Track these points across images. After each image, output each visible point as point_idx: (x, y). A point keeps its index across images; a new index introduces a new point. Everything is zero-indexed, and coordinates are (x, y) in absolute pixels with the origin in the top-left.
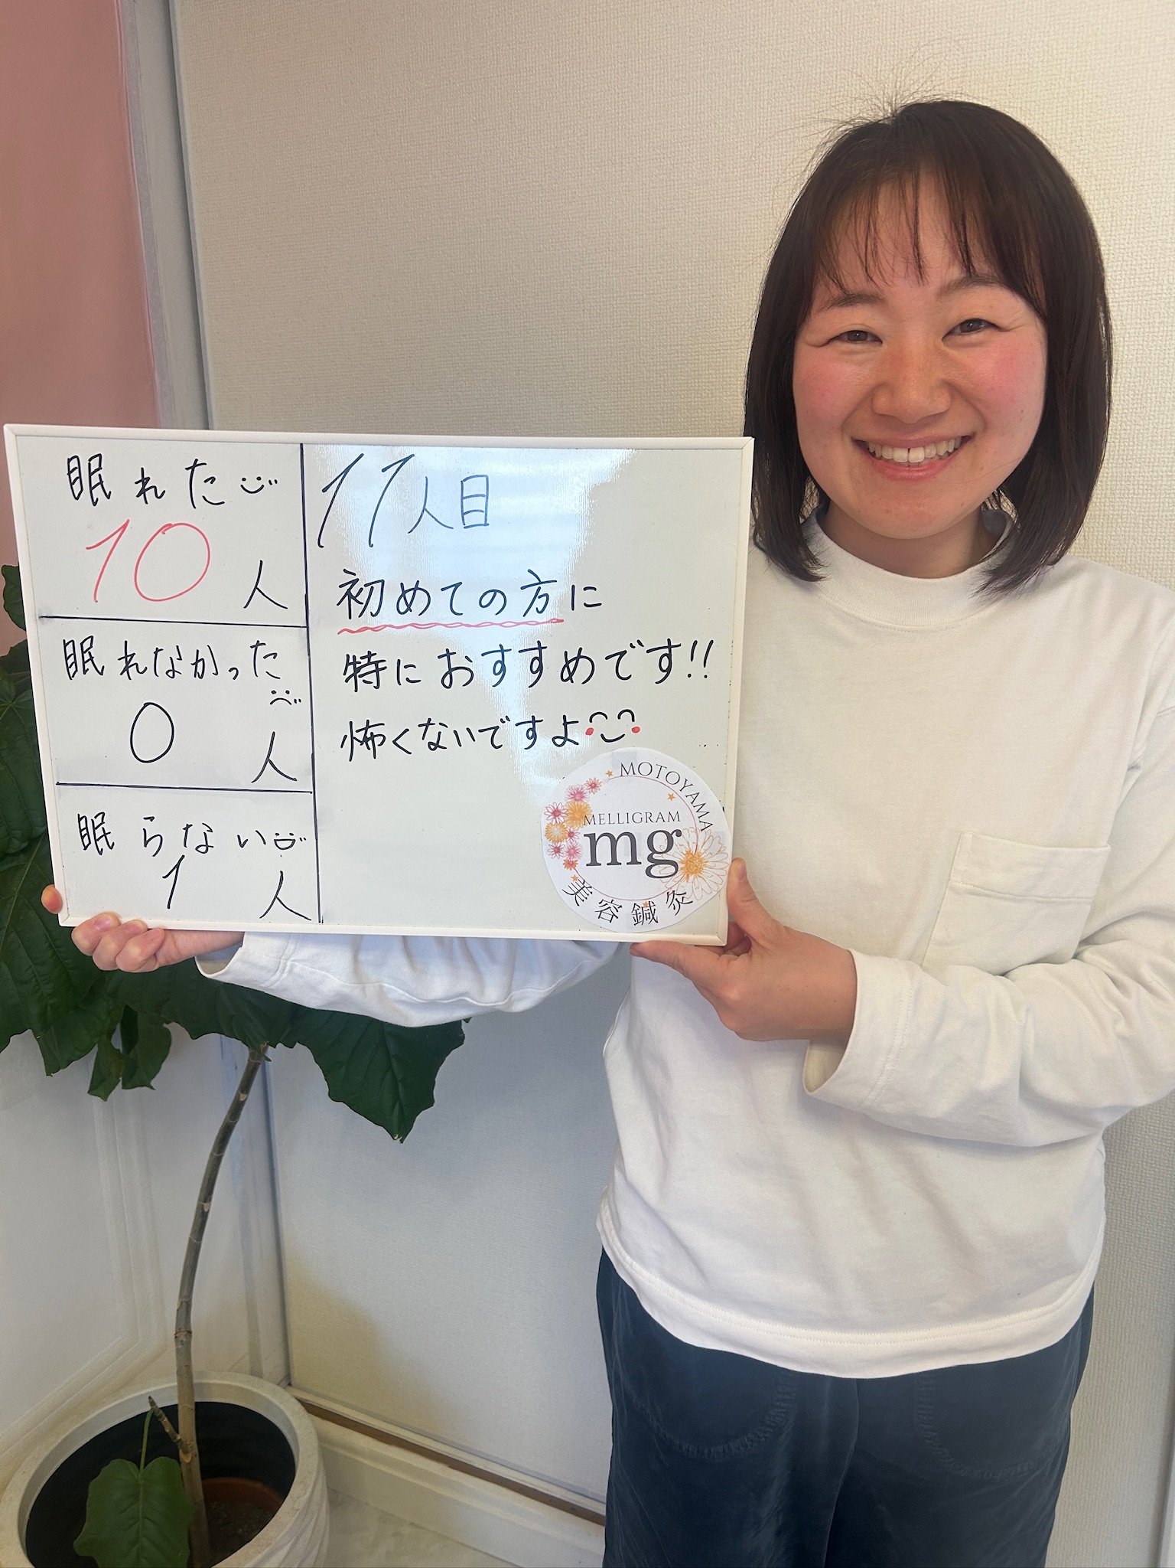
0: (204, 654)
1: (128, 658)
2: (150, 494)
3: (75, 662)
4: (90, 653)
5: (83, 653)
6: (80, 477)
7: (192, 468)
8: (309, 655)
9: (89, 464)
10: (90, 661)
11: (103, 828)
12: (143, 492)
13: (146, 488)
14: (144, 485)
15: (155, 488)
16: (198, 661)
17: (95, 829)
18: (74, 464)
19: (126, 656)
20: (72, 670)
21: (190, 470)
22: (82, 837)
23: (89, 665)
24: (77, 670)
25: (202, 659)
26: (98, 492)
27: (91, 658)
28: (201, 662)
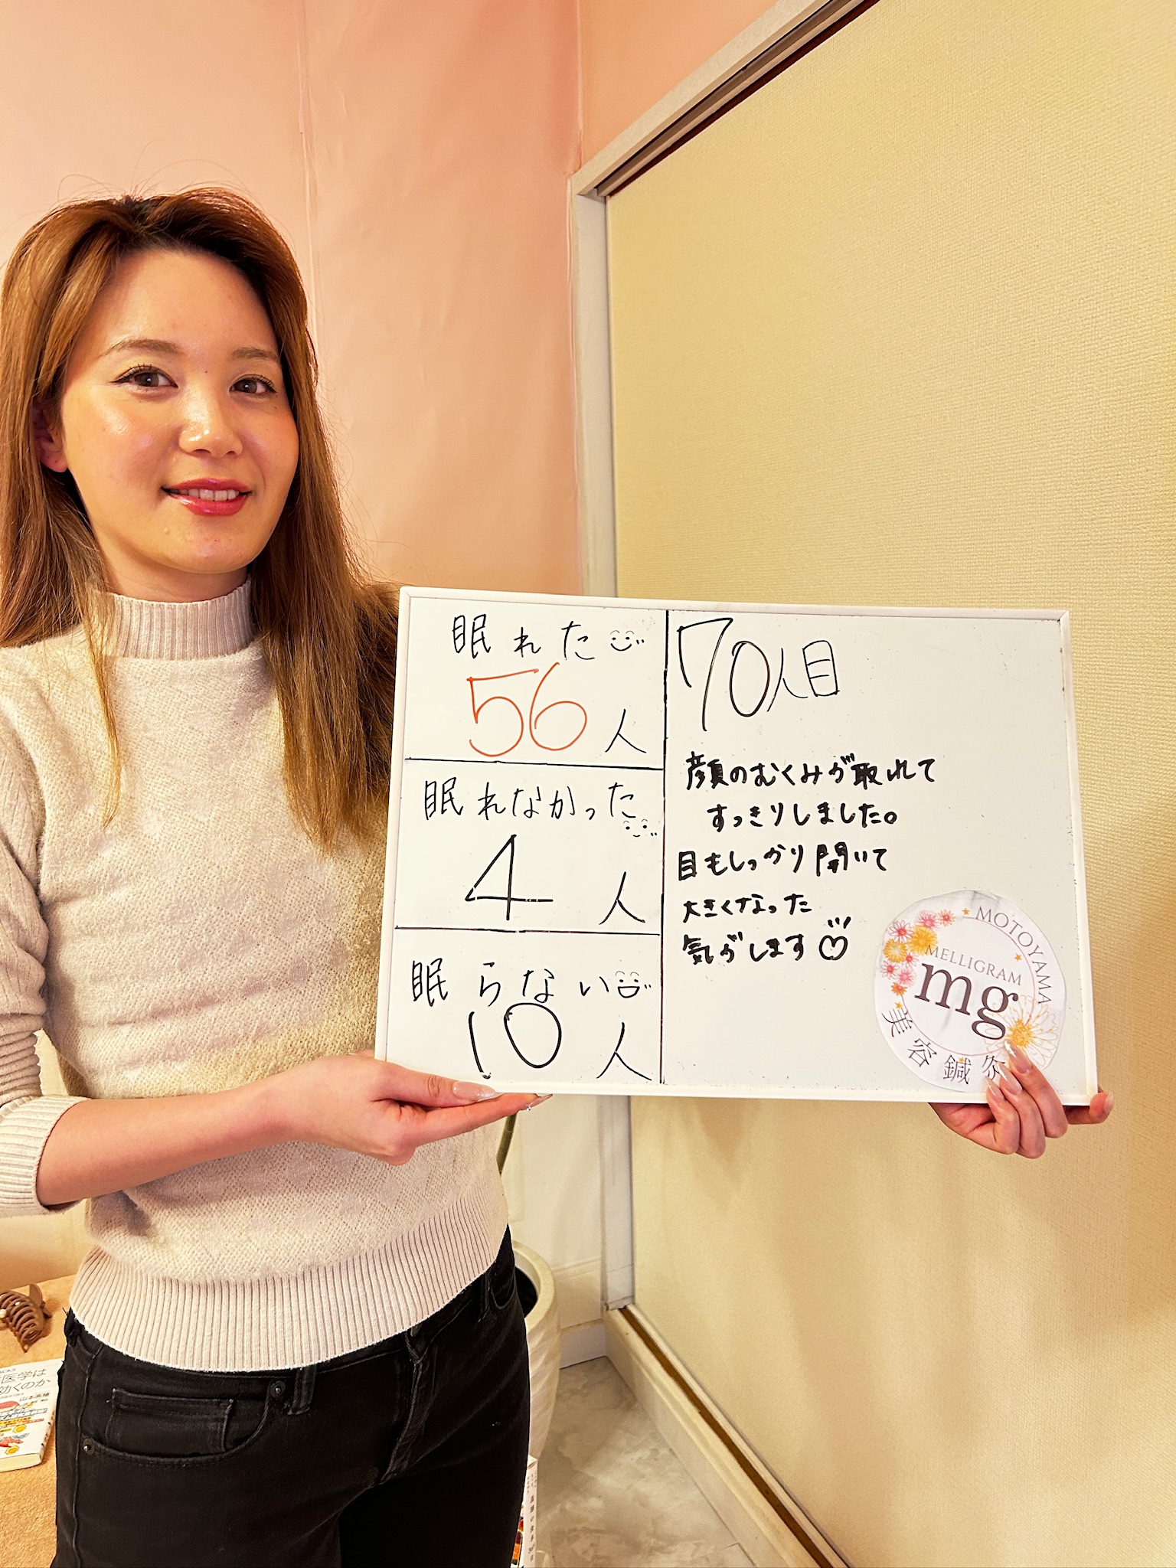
0: (564, 796)
1: (488, 799)
2: (527, 649)
3: (434, 802)
4: (450, 793)
5: (444, 793)
6: (463, 634)
8: (664, 796)
9: (474, 623)
10: (450, 802)
11: (438, 977)
12: (520, 648)
13: (524, 644)
14: (522, 641)
15: (532, 644)
16: (556, 802)
17: (429, 977)
19: (486, 797)
20: (429, 811)
21: (566, 630)
22: (414, 987)
23: (448, 806)
24: (435, 810)
25: (561, 800)
26: (478, 647)
27: (451, 799)
28: (560, 802)
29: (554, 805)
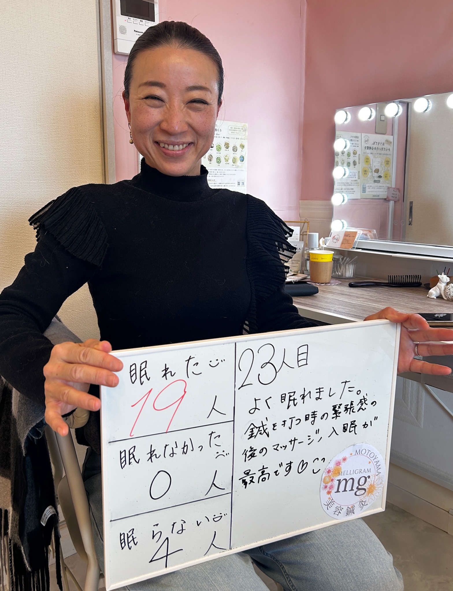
0: (188, 443)
1: (152, 453)
2: (168, 375)
3: (125, 460)
4: (133, 454)
5: (130, 454)
6: (136, 373)
7: (189, 360)
8: (234, 433)
9: (141, 367)
10: (133, 458)
11: (133, 537)
12: (165, 375)
13: (167, 372)
14: (166, 371)
15: (171, 372)
16: (185, 446)
17: (128, 538)
18: (133, 367)
19: (151, 453)
20: (123, 465)
21: (187, 361)
22: (121, 544)
23: (132, 460)
24: (126, 464)
25: (187, 445)
26: (144, 379)
27: (134, 457)
28: (186, 446)
29: (184, 448)
